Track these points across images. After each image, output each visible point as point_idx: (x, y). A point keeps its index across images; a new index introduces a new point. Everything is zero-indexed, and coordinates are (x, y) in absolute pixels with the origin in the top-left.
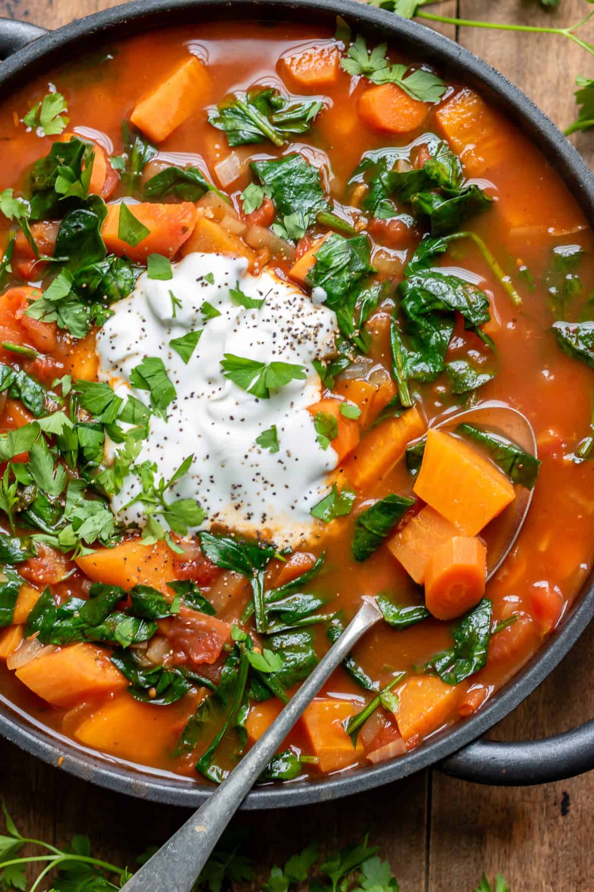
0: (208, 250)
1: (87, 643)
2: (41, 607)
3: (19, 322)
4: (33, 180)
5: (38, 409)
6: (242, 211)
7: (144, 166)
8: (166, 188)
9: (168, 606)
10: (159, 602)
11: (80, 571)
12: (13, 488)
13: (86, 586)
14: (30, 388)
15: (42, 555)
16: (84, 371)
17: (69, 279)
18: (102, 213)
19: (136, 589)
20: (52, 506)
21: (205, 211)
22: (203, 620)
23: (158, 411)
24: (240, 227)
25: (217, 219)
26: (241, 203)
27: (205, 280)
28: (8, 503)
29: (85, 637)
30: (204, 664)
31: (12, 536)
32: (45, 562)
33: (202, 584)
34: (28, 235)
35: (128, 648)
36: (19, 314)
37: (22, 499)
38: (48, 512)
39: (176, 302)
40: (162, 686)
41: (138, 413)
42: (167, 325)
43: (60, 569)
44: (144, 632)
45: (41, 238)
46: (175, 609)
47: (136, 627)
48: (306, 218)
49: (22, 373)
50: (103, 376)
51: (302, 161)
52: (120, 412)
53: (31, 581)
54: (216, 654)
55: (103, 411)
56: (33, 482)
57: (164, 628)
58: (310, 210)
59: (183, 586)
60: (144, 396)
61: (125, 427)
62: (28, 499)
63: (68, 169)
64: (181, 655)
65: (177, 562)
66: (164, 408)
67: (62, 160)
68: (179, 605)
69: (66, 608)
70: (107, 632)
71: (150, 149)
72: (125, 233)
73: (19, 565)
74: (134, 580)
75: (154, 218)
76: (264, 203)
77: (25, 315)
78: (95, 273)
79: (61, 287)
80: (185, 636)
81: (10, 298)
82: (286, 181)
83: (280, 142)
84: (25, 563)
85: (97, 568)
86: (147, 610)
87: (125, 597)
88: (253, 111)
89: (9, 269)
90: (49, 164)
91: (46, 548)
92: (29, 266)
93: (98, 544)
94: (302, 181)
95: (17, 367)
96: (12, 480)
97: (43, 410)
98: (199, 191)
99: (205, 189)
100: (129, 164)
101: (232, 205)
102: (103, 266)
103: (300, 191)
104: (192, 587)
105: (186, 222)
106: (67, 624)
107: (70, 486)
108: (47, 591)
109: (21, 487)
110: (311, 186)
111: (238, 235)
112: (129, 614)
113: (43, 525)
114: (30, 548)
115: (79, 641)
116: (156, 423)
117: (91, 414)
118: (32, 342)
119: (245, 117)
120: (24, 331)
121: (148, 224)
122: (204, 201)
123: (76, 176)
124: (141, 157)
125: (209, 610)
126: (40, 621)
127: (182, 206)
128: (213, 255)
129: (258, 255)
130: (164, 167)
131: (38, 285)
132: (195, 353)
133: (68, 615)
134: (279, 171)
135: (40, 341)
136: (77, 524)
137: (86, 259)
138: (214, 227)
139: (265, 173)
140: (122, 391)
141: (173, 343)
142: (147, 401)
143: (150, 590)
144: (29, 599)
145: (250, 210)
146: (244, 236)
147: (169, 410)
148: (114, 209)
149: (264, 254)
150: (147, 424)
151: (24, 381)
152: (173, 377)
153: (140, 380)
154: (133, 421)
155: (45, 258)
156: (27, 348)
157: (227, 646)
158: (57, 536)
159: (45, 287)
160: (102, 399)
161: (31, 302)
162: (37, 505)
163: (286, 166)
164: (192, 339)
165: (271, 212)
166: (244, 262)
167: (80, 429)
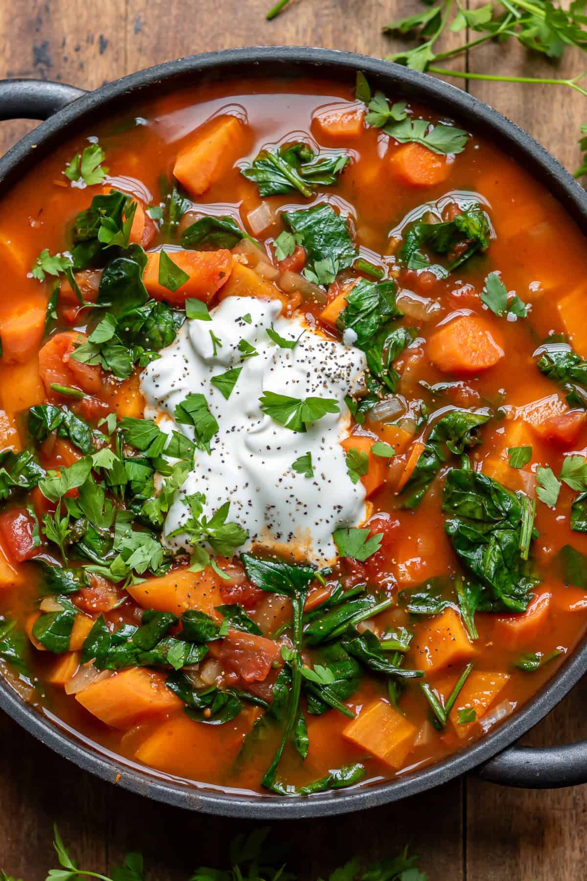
0: (243, 294)
1: (141, 667)
2: (95, 633)
3: (66, 365)
4: (75, 231)
5: (86, 447)
6: (275, 258)
7: (180, 217)
8: (202, 236)
9: (218, 629)
10: (209, 626)
11: (130, 599)
12: (65, 522)
13: (138, 613)
14: (77, 428)
15: (95, 585)
16: (130, 409)
17: (113, 323)
18: (143, 261)
19: (187, 614)
20: (102, 538)
21: (239, 258)
22: (251, 641)
23: (201, 445)
24: (274, 272)
25: (252, 265)
26: (274, 249)
27: (243, 320)
28: (60, 536)
29: (139, 661)
30: (256, 682)
31: (65, 568)
32: (98, 591)
33: (248, 608)
34: (73, 282)
35: (180, 670)
36: (66, 358)
37: (73, 532)
38: (98, 544)
39: (216, 341)
40: (215, 706)
41: (183, 447)
42: (209, 363)
43: (112, 598)
44: (195, 654)
45: (84, 285)
46: (224, 632)
47: (187, 651)
48: (336, 263)
49: (70, 414)
50: (149, 413)
51: (331, 210)
52: (166, 447)
53: (85, 610)
54: (266, 672)
55: (149, 446)
56: (83, 516)
57: (215, 651)
58: (339, 257)
59: (230, 609)
60: (188, 431)
61: (172, 461)
62: (79, 532)
63: (110, 219)
64: (233, 675)
65: (223, 587)
66: (207, 441)
67: (104, 212)
68: (228, 628)
69: (119, 635)
70: (160, 656)
71: (186, 201)
72: (165, 280)
73: (73, 595)
74: (186, 605)
75: (192, 264)
76: (296, 250)
77: (71, 358)
78: (137, 317)
79: (105, 331)
80: (236, 657)
81: (57, 343)
82: (316, 229)
83: (308, 193)
84: (77, 593)
85: (150, 595)
86: (197, 633)
87: (176, 622)
88: (282, 164)
89: (54, 315)
90: (91, 216)
91: (98, 578)
92: (74, 312)
93: (149, 574)
94: (331, 229)
95: (65, 408)
96: (63, 514)
97: (90, 448)
98: (233, 239)
99: (239, 237)
100: (166, 215)
101: (266, 253)
102: (145, 310)
103: (330, 239)
104: (238, 610)
105: (223, 267)
106: (122, 649)
107: (119, 518)
108: (100, 619)
109: (73, 520)
110: (339, 234)
111: (272, 280)
112: (180, 638)
113: (94, 556)
114: (83, 579)
115: (133, 666)
116: (200, 456)
117: (137, 450)
118: (79, 383)
119: (276, 169)
120: (71, 373)
121: (187, 270)
122: (238, 248)
123: (117, 226)
124: (178, 207)
125: (256, 631)
126: (95, 647)
127: (218, 253)
128: (249, 298)
129: (290, 298)
130: (199, 217)
131: (83, 330)
132: (235, 389)
133: (121, 641)
134: (309, 220)
135: (86, 382)
136: (127, 554)
137: (127, 305)
138: (249, 272)
139: (296, 222)
140: (167, 427)
141: (215, 380)
142: (191, 435)
143: (200, 615)
144: (84, 626)
145: (282, 257)
146: (278, 280)
147: (212, 444)
148: (154, 257)
149: (297, 298)
150: (192, 457)
151: (72, 420)
152: (215, 412)
153: (184, 415)
154: (179, 455)
155: (89, 304)
156: (74, 389)
157: (276, 663)
158: (108, 567)
159: (89, 332)
160: (147, 435)
161: (77, 346)
162: (88, 538)
163: (317, 216)
164: (232, 376)
165: (303, 258)
166: (278, 304)
167: (128, 464)
